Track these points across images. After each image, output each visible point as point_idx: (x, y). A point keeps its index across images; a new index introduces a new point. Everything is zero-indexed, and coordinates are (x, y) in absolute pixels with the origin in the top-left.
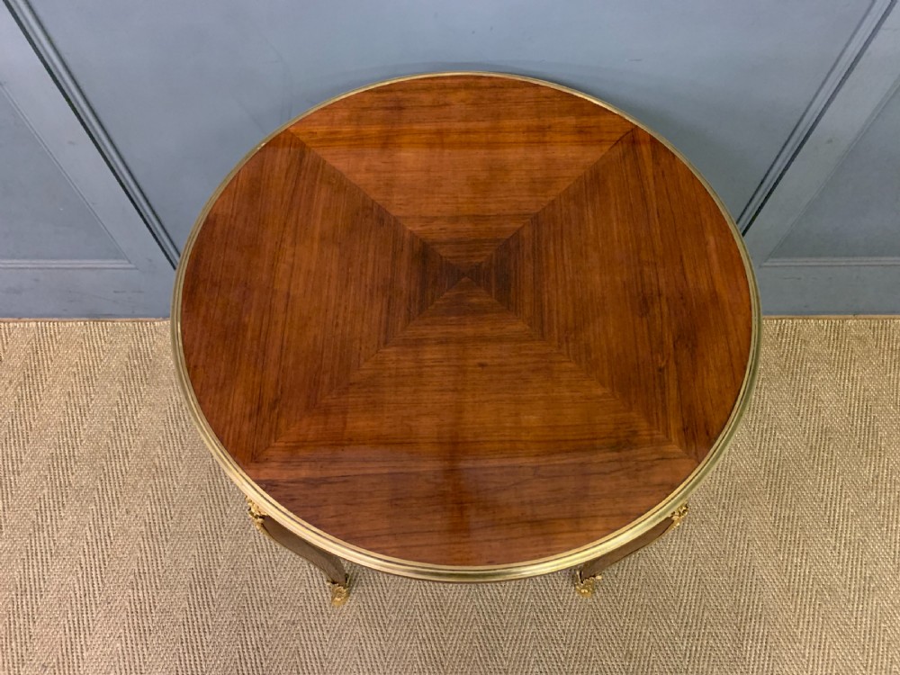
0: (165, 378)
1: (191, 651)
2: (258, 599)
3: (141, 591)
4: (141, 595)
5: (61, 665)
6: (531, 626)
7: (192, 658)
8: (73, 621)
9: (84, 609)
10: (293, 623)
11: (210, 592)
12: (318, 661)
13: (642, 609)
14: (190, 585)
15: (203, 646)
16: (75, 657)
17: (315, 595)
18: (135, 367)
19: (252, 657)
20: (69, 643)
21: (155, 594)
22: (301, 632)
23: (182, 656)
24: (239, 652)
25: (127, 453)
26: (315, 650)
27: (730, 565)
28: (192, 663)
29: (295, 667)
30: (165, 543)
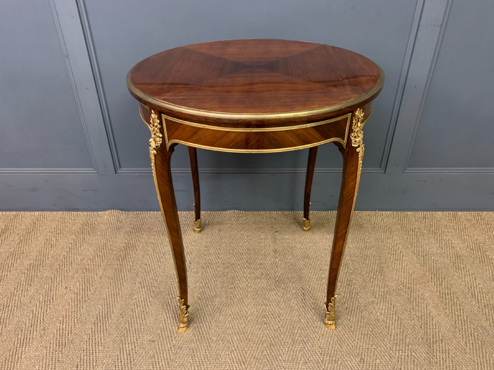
0: (99, 233)
1: (88, 355)
2: (134, 329)
3: (65, 324)
4: (64, 326)
5: (7, 361)
6: (299, 344)
7: (88, 359)
8: (21, 339)
9: (29, 333)
10: (154, 341)
11: (106, 325)
12: (166, 361)
13: (367, 336)
14: (95, 322)
15: (96, 353)
16: (16, 358)
17: (168, 328)
18: (84, 229)
19: (126, 359)
20: (15, 350)
21: (73, 326)
22: (157, 346)
23: (82, 357)
24: (118, 356)
25: (72, 263)
26: (165, 355)
27: (417, 314)
28: (88, 361)
29: (152, 364)
30: (84, 302)
